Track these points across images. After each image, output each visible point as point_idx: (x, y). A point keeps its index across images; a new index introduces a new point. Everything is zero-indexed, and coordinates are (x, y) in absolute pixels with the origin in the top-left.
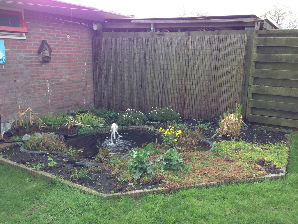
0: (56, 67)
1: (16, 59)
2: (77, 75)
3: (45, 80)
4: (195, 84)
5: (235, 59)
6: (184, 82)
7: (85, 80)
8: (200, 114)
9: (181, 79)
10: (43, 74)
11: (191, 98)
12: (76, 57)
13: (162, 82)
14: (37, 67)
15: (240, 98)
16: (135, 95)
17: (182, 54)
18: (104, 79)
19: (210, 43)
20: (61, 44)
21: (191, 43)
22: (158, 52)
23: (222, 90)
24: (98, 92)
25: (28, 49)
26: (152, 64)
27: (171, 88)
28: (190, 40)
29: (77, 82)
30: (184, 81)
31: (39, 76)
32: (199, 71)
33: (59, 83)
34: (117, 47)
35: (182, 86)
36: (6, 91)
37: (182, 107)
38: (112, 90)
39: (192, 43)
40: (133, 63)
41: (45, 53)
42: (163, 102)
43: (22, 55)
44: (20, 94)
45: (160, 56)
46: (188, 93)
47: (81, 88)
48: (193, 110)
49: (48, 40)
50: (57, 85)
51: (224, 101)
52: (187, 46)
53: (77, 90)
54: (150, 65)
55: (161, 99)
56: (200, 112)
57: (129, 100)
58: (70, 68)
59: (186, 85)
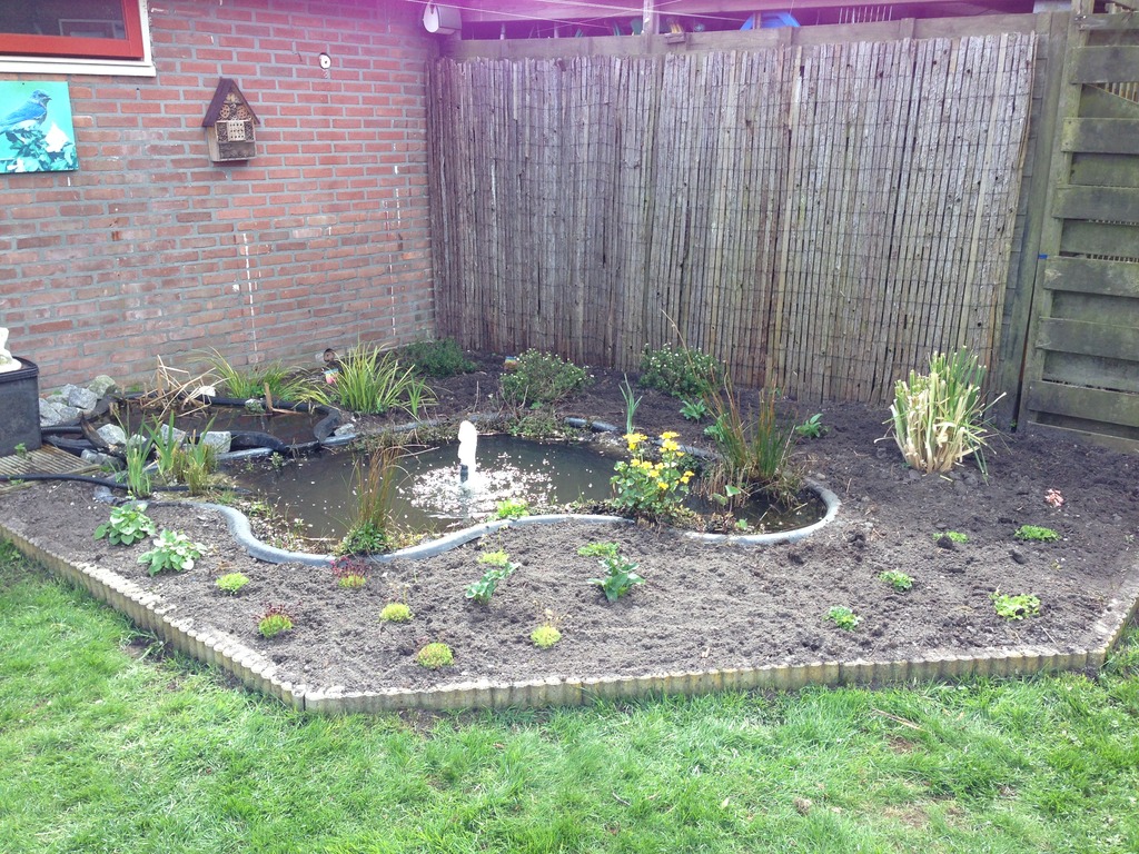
0: (276, 181)
1: (116, 151)
2: (363, 213)
3: (233, 234)
4: (812, 247)
5: (982, 141)
6: (767, 240)
7: (393, 233)
8: (828, 373)
9: (756, 228)
10: (224, 210)
11: (794, 308)
12: (360, 142)
13: (682, 243)
14: (202, 184)
15: (1000, 311)
16: (581, 293)
17: (763, 124)
18: (467, 230)
19: (881, 75)
20: (296, 92)
21: (802, 74)
22: (667, 117)
23: (924, 276)
24: (447, 278)
25: (163, 115)
26: (644, 167)
27: (718, 265)
28: (798, 62)
29: (363, 240)
30: (768, 234)
31: (209, 216)
32: (831, 193)
33: (291, 244)
34: (516, 101)
35: (759, 258)
36: (82, 274)
37: (759, 346)
38: (496, 272)
39: (807, 76)
40: (575, 164)
41: (229, 128)
42: (686, 323)
43: (142, 136)
44: (136, 286)
45: (678, 134)
46: (781, 288)
47: (378, 262)
48: (803, 356)
49: (245, 77)
50: (281, 253)
51: (932, 323)
52: (785, 88)
53: (361, 271)
54: (638, 170)
55: (677, 309)
56: (828, 364)
57: (556, 309)
58: (332, 185)
59: (775, 254)
